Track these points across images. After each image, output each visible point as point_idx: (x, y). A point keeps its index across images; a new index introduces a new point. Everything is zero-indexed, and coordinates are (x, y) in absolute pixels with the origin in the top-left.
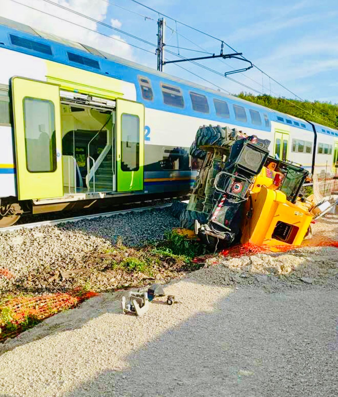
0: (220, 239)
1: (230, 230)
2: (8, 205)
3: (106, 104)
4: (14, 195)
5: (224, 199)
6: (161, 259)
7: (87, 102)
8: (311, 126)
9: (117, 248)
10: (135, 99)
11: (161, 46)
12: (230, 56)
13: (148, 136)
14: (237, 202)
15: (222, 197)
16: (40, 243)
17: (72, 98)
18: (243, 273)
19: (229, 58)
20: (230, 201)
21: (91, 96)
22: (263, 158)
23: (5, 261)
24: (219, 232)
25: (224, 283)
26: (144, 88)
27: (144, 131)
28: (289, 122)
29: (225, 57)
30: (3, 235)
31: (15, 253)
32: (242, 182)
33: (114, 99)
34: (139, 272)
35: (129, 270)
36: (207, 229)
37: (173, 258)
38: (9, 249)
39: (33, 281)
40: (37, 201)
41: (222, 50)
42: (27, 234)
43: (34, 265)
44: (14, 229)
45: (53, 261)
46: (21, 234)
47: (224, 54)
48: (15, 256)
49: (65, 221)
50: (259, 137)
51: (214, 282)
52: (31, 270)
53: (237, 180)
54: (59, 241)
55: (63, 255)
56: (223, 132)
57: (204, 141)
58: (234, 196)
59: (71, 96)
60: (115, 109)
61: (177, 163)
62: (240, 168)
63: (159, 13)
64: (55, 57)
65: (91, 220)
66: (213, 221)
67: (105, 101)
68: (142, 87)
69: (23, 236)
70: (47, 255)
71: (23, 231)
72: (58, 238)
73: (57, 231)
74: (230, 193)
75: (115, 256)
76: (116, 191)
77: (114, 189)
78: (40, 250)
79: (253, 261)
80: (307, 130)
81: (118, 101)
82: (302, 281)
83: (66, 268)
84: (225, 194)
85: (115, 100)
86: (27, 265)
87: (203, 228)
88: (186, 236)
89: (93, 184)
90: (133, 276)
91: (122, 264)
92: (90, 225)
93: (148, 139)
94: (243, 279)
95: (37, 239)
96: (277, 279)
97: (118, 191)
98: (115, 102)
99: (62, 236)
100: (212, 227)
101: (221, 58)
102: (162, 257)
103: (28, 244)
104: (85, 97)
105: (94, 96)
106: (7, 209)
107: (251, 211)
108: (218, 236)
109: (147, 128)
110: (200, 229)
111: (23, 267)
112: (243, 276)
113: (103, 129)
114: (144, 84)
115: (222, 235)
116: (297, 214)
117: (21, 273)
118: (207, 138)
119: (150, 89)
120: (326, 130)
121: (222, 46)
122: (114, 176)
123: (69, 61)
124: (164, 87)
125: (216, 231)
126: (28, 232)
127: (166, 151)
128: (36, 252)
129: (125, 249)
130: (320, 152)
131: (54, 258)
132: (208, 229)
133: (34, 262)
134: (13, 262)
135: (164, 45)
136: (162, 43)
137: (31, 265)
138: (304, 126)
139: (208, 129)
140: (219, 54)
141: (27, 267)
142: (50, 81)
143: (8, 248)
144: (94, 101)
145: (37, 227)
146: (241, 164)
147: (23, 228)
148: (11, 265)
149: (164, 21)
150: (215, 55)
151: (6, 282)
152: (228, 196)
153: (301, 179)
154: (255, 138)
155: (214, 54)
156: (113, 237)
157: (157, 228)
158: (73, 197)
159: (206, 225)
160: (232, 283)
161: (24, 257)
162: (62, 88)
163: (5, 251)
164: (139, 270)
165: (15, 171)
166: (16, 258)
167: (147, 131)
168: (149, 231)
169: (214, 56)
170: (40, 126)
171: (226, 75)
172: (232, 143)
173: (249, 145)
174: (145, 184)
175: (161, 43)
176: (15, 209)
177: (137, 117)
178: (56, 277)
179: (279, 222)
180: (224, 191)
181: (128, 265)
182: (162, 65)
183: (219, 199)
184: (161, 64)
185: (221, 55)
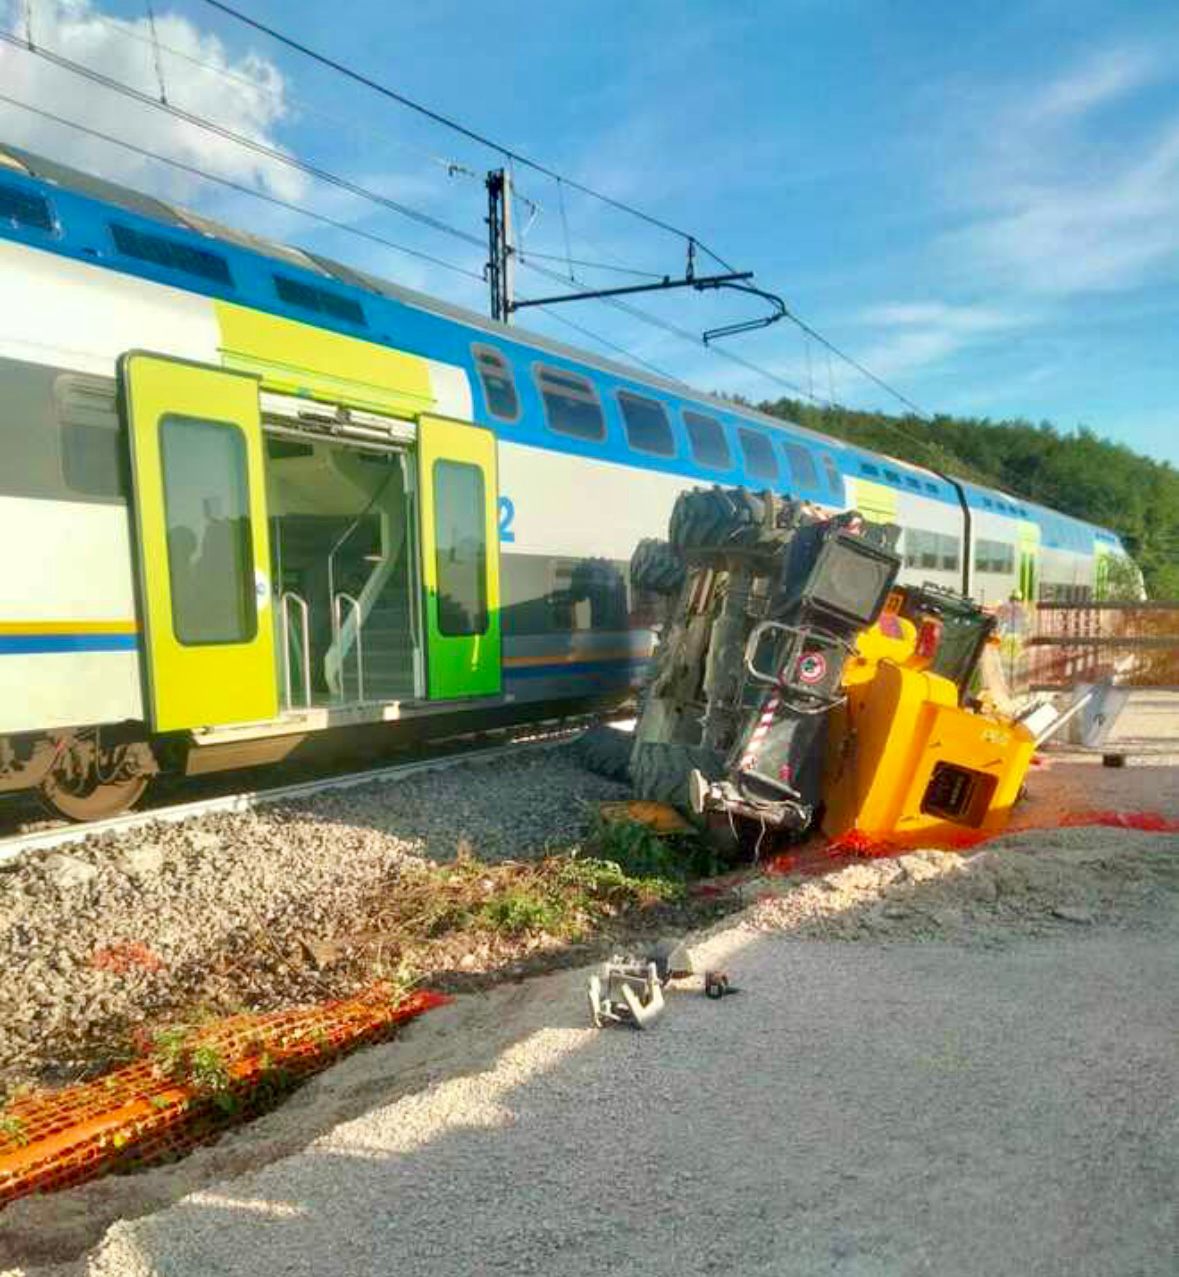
0: (768, 824)
1: (798, 795)
2: (117, 750)
3: (388, 431)
4: (138, 715)
5: (773, 704)
6: (592, 894)
7: (334, 428)
8: (953, 488)
9: (459, 866)
10: (469, 417)
11: (501, 256)
12: (716, 282)
13: (508, 529)
14: (815, 711)
15: (769, 699)
16: (218, 864)
17: (294, 414)
18: (889, 906)
19: (713, 290)
20: (795, 706)
21: (344, 409)
22: (884, 578)
23: (128, 921)
24: (765, 802)
25: (841, 934)
26: (494, 383)
27: (499, 512)
28: (892, 478)
29: (701, 285)
30: (101, 844)
31: (149, 897)
32: (827, 652)
33: (410, 416)
34: (543, 933)
35: (509, 929)
36: (731, 797)
37: (630, 886)
38: (128, 885)
39: (230, 975)
40: (204, 734)
41: (690, 266)
42: (172, 839)
43: (216, 928)
44: (129, 825)
45: (270, 915)
46: (151, 839)
47: (698, 275)
48: (154, 905)
49: (274, 795)
50: (870, 517)
51: (814, 935)
52: (210, 945)
53: (811, 647)
54: (274, 857)
55: (298, 897)
56: (759, 506)
57: (699, 536)
58: (804, 694)
59: (290, 407)
60: (413, 447)
61: (583, 612)
62: (821, 608)
63: (509, 155)
64: (240, 290)
65: (352, 791)
66: (747, 771)
67: (384, 422)
68: (486, 378)
69: (160, 846)
70: (250, 898)
71: (158, 831)
72: (267, 846)
73: (260, 827)
74: (793, 685)
75: (456, 891)
76: (427, 697)
77: (419, 692)
78: (225, 883)
79: (909, 869)
80: (943, 500)
81: (423, 420)
82: (1058, 916)
83: (320, 934)
84: (775, 687)
85: (415, 420)
86: (195, 930)
87: (717, 794)
88: (652, 825)
89: (356, 680)
90: (524, 946)
91: (485, 911)
92: (352, 806)
93: (510, 537)
94: (891, 922)
95: (206, 853)
96: (989, 915)
97: (432, 697)
98: (412, 427)
99: (277, 841)
100: (744, 788)
101: (690, 289)
102: (595, 887)
103: (182, 868)
104: (330, 412)
105: (356, 408)
106: (115, 760)
107: (853, 736)
108: (763, 814)
109: (504, 502)
110: (707, 796)
111: (185, 936)
112: (894, 911)
113: (372, 512)
114: (491, 370)
115: (773, 812)
116: (992, 736)
117: (183, 953)
118: (708, 525)
119: (507, 384)
120: (994, 501)
121: (691, 253)
122: (417, 655)
123: (279, 304)
124: (546, 377)
125: (755, 799)
126: (172, 833)
127: (560, 573)
128: (212, 890)
129: (483, 869)
130: (982, 566)
131: (271, 905)
132: (734, 795)
133: (214, 919)
134: (153, 923)
135: (510, 250)
136: (504, 246)
137: (206, 929)
138: (932, 489)
139: (713, 497)
140: (682, 277)
141: (196, 936)
142: (231, 364)
143: (122, 880)
144: (354, 424)
145: (195, 818)
146: (824, 598)
147: (155, 820)
148: (146, 933)
149: (507, 177)
150: (671, 280)
151: (145, 984)
152: (787, 694)
153: (974, 638)
154: (856, 521)
155: (667, 278)
156: (433, 837)
157: (556, 807)
158: (304, 719)
159: (727, 785)
160: (864, 933)
161: (181, 908)
162: (263, 384)
163: (119, 893)
164: (541, 929)
165: (140, 641)
166: (157, 911)
167: (504, 511)
168: (533, 817)
169: (667, 284)
170: (206, 503)
171: (705, 339)
172: (787, 537)
173: (845, 542)
174: (507, 673)
175: (500, 245)
176: (141, 762)
177: (476, 470)
178: (297, 959)
179: (940, 765)
180: (775, 680)
181: (504, 913)
182: (507, 311)
183: (759, 705)
184: (502, 307)
185: (690, 280)
